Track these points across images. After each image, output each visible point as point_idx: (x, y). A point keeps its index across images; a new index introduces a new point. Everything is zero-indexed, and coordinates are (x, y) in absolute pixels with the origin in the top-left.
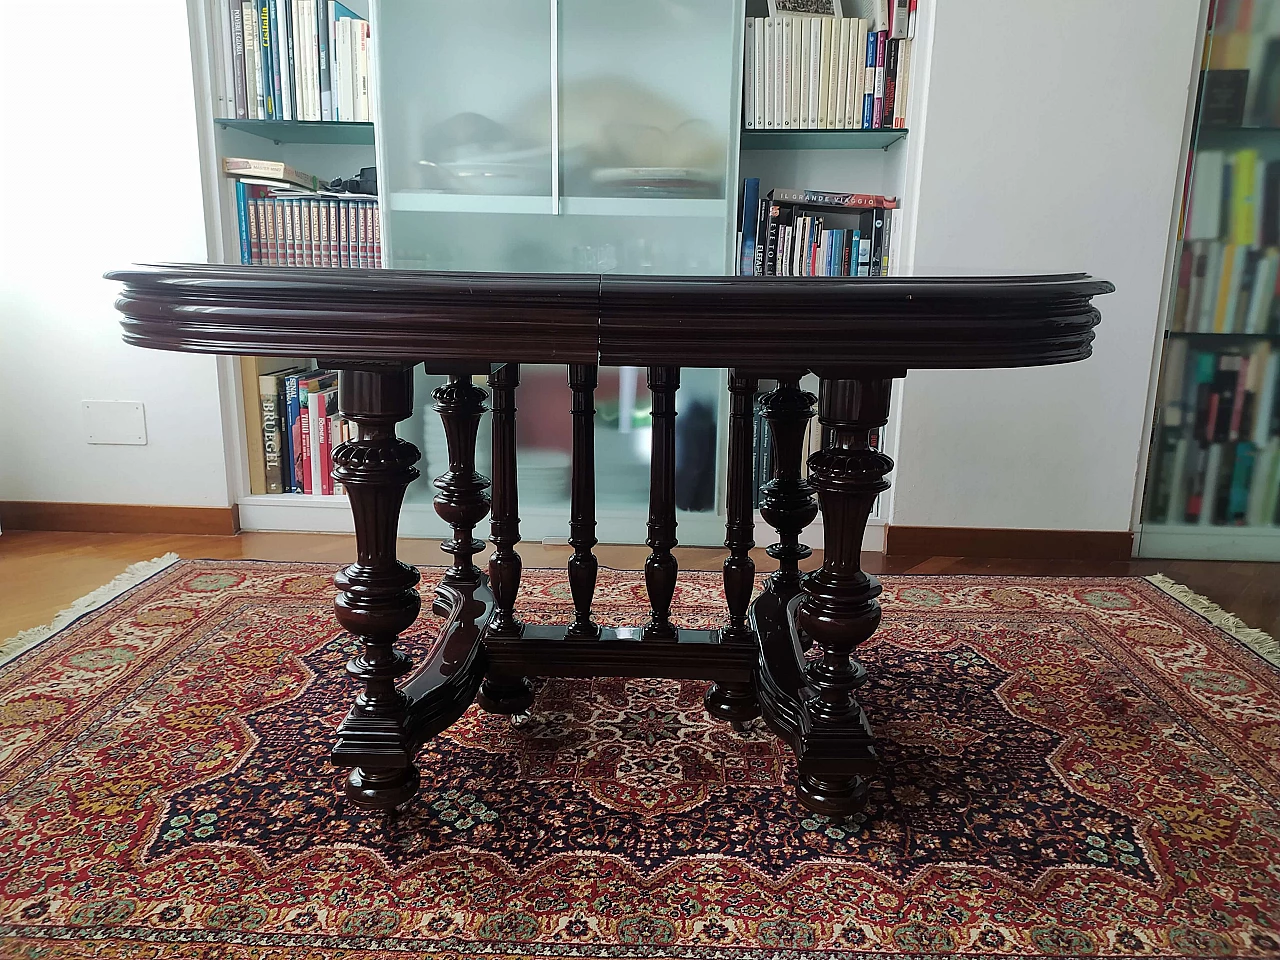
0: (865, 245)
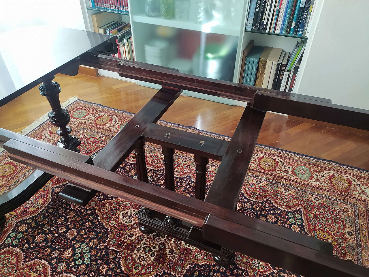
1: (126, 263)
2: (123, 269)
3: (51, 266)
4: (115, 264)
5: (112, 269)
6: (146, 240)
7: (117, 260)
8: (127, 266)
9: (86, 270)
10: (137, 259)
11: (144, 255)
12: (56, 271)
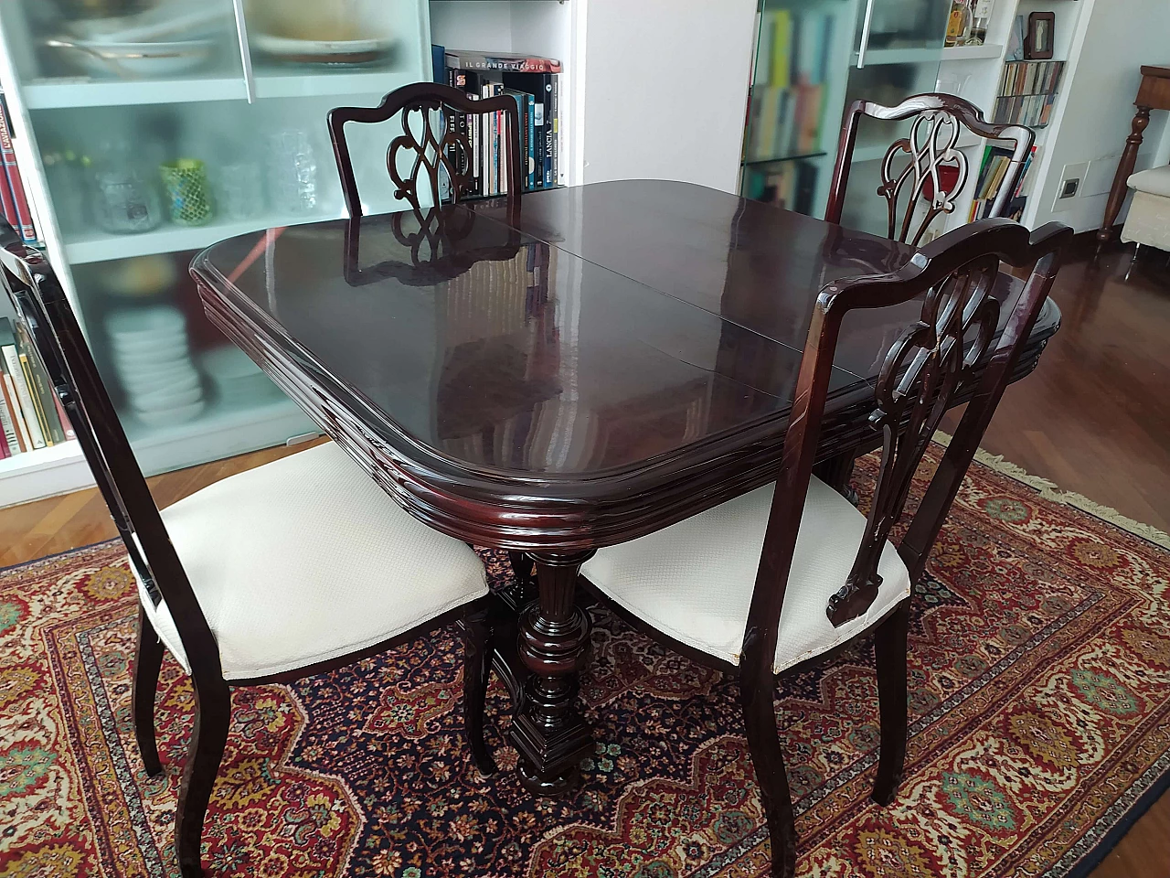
0: (539, 109)
1: (664, 691)
2: (675, 699)
3: (576, 821)
4: (655, 707)
5: (664, 716)
6: (634, 645)
7: (648, 701)
8: (675, 691)
9: (636, 758)
10: (669, 672)
11: (668, 659)
12: (598, 814)
